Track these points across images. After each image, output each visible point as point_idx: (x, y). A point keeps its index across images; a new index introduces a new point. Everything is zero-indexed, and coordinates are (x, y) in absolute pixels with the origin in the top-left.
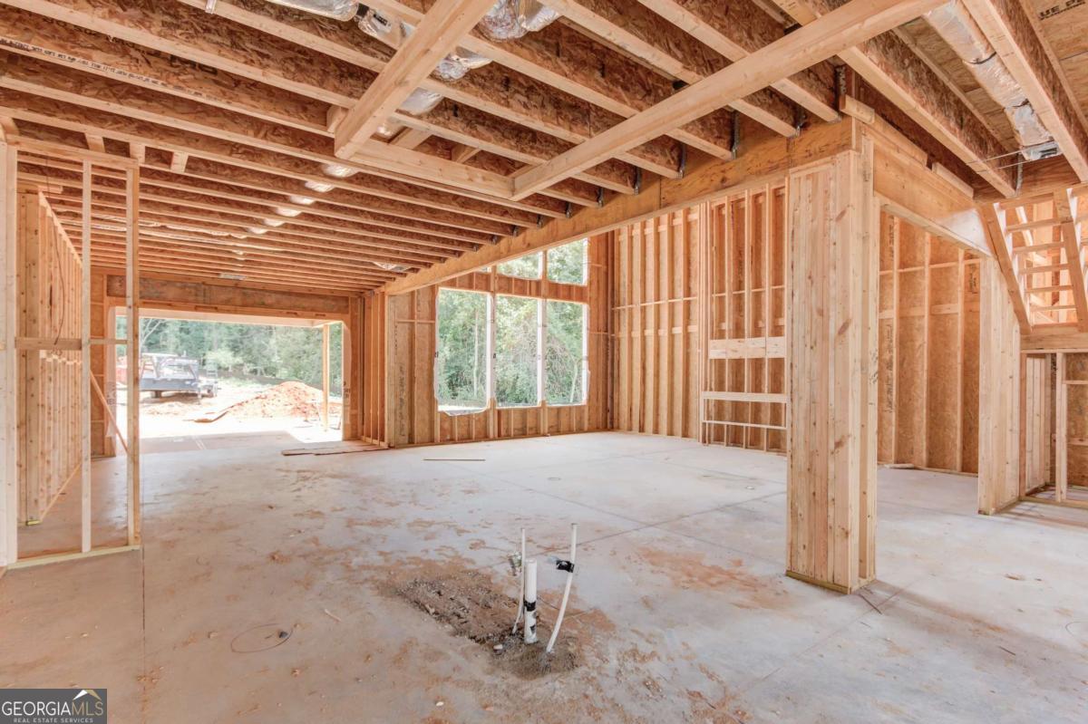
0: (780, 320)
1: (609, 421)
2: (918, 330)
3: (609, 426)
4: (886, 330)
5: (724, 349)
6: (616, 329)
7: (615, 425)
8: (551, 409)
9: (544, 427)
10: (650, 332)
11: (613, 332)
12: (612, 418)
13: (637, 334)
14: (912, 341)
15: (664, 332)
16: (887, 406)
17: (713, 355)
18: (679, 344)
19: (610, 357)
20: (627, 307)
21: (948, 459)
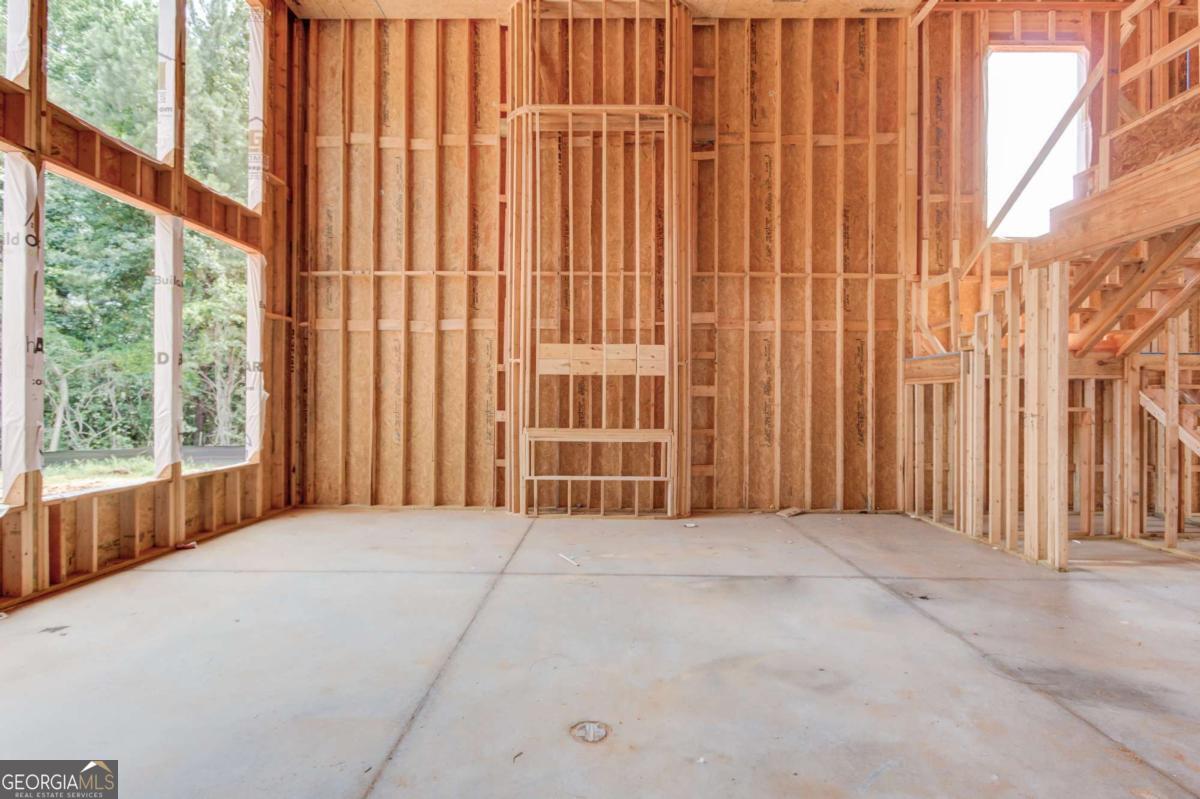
0: (632, 320)
1: (294, 488)
2: (796, 347)
3: (295, 498)
4: (763, 347)
5: (561, 360)
6: (311, 312)
7: (310, 496)
8: (189, 480)
9: (176, 526)
10: (394, 323)
11: (304, 319)
12: (302, 483)
13: (362, 324)
14: (790, 361)
15: (425, 326)
16: (766, 440)
17: (545, 368)
18: (457, 348)
19: (296, 366)
20: (338, 272)
21: (825, 497)
